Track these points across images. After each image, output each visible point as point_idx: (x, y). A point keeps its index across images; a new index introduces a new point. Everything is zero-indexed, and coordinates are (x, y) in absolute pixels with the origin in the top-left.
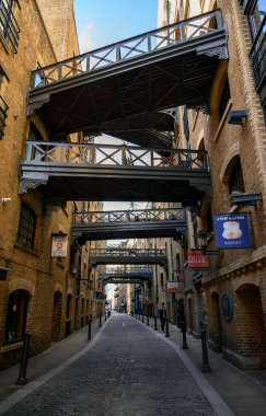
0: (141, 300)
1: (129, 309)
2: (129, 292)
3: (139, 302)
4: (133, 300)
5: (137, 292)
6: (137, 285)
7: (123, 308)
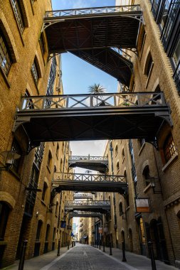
0: (100, 232)
1: (90, 240)
2: (90, 225)
3: (98, 234)
4: (93, 233)
5: (96, 225)
6: (97, 219)
7: (85, 240)
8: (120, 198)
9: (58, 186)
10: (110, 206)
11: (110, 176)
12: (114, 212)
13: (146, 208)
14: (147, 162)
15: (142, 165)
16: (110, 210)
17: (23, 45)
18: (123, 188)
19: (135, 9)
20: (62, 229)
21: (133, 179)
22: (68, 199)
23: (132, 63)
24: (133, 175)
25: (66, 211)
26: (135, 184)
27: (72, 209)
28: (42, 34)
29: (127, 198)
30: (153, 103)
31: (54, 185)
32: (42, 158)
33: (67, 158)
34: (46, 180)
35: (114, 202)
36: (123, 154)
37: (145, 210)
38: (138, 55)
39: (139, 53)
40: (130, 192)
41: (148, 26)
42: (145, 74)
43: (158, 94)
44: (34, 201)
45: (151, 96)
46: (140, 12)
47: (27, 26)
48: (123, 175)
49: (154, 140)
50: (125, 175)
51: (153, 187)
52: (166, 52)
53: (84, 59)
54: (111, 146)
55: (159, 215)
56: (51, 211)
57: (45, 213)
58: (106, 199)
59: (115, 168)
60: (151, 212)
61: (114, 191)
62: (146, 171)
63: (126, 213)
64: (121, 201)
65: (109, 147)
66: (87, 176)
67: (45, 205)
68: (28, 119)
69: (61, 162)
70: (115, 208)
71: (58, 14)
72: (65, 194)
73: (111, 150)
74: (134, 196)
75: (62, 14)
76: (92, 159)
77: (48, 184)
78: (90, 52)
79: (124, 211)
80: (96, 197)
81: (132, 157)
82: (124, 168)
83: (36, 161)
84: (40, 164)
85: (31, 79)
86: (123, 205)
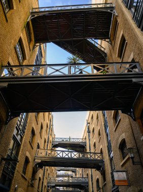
8: (97, 174)
9: (40, 161)
10: (88, 183)
11: (88, 153)
12: (92, 187)
13: (124, 181)
14: (123, 136)
15: (118, 139)
16: (88, 186)
17: (7, 21)
18: (100, 164)
19: (108, 6)
21: (109, 156)
22: (51, 176)
23: (106, 54)
24: (109, 152)
25: (48, 187)
26: (111, 160)
27: (54, 185)
28: (28, 23)
29: (103, 174)
30: (129, 71)
31: (36, 160)
32: (24, 132)
33: (51, 139)
34: (28, 154)
35: (92, 178)
36: (99, 134)
37: (123, 183)
38: (111, 44)
39: (112, 42)
40: (106, 168)
41: (120, 15)
42: (118, 56)
43: (134, 64)
44: (13, 173)
45: (128, 66)
46: (113, 7)
47: (13, 8)
48: (99, 152)
49: (131, 112)
50: (101, 153)
51: (132, 158)
52: (139, 27)
53: (65, 49)
54: (89, 129)
55: (139, 189)
56: (32, 186)
57: (26, 187)
58: (84, 176)
59: (92, 148)
60: (129, 186)
61: (91, 168)
62: (123, 145)
63: (103, 188)
64: (97, 177)
65: (87, 130)
66: (67, 153)
67: (26, 179)
68: (6, 85)
69: (45, 142)
70: (92, 184)
71: (43, 10)
72: (49, 172)
73: (89, 132)
74: (110, 171)
75: (47, 9)
76: (72, 140)
77: (30, 159)
78: (70, 43)
79: (101, 186)
80: (76, 175)
81: (107, 135)
82: (100, 146)
83: (17, 135)
84: (22, 138)
85: (15, 55)
86: (100, 181)
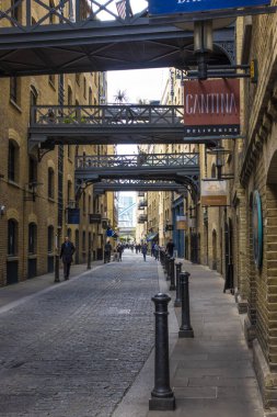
2: (161, 209)
4: (167, 228)
20: (74, 227)
57: (19, 202)
67: (17, 188)
